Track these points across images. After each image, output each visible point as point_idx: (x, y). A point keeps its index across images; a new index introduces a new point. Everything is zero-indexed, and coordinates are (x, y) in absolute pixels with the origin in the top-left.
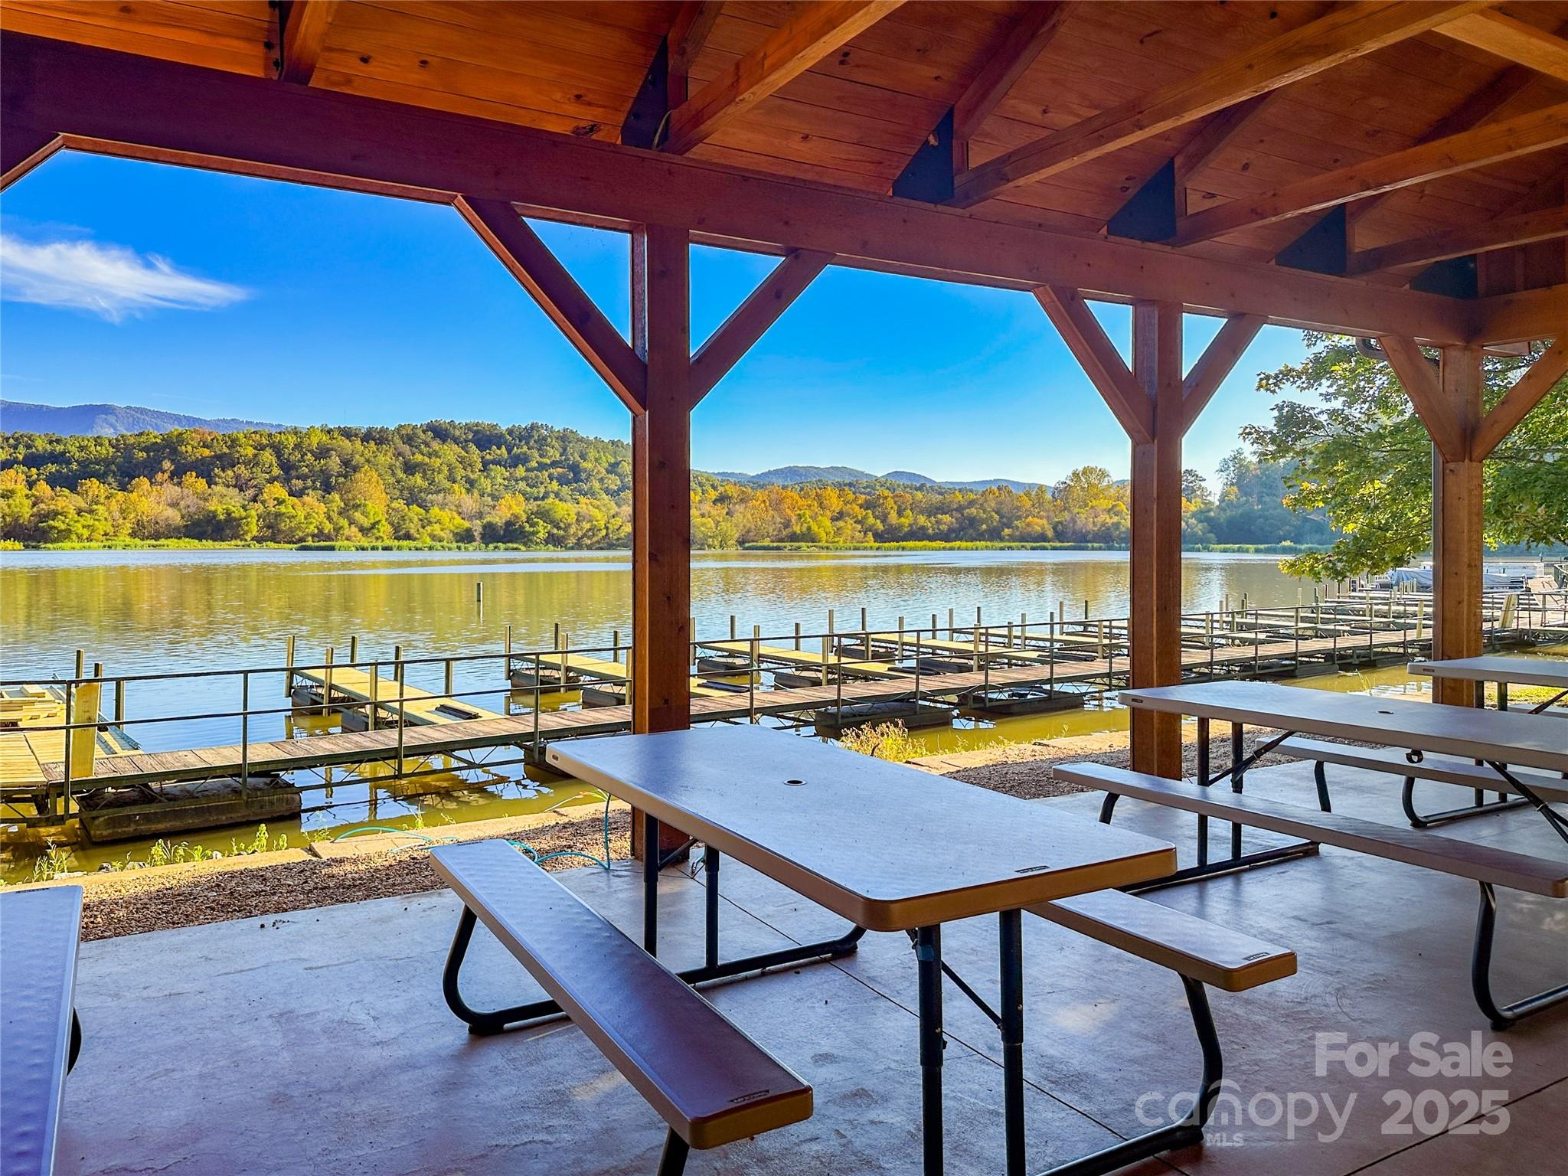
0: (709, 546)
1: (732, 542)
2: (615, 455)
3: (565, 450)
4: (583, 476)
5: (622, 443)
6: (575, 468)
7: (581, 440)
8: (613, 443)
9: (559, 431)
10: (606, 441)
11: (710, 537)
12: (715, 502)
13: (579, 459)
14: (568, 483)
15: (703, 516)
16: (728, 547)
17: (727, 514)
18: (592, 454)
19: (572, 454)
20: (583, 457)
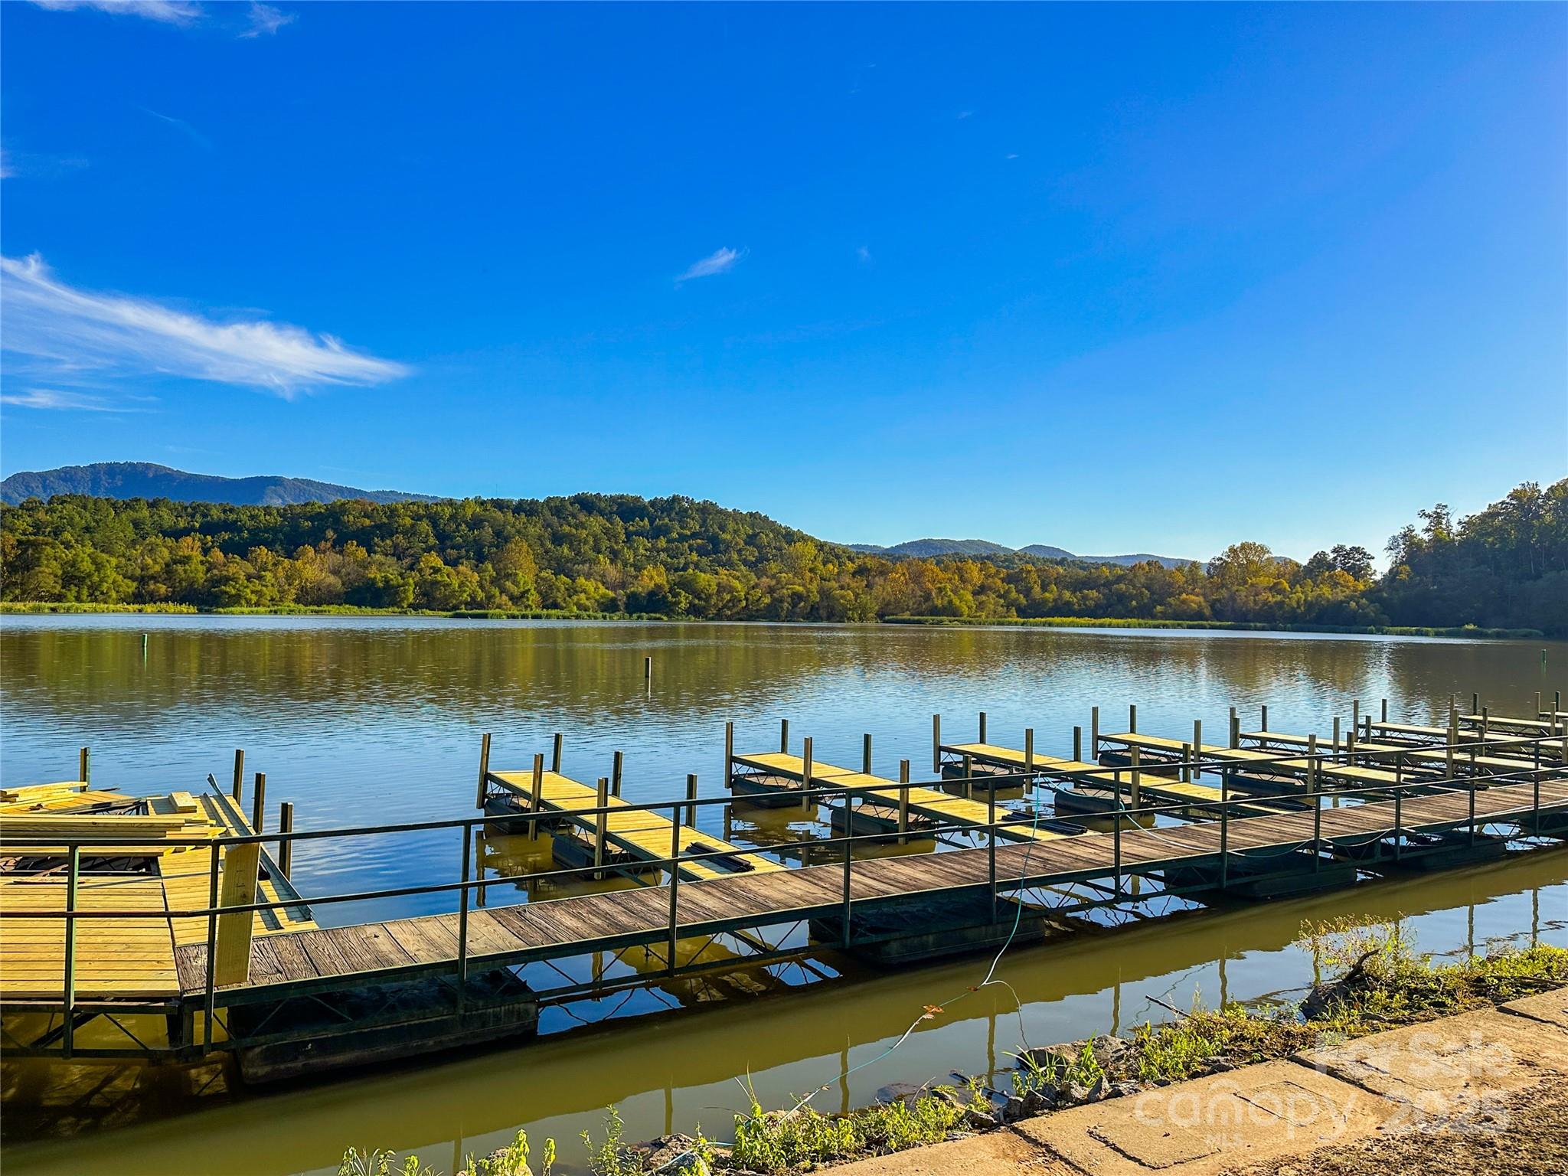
0: (849, 619)
1: (871, 615)
2: (752, 526)
3: (705, 521)
4: (722, 547)
5: (760, 515)
6: (714, 540)
7: (721, 511)
8: (751, 514)
9: (699, 503)
10: (745, 513)
11: (850, 610)
12: (854, 574)
13: (718, 530)
14: (707, 554)
15: (842, 588)
16: (867, 619)
17: (867, 586)
18: (731, 525)
19: (711, 526)
20: (722, 528)
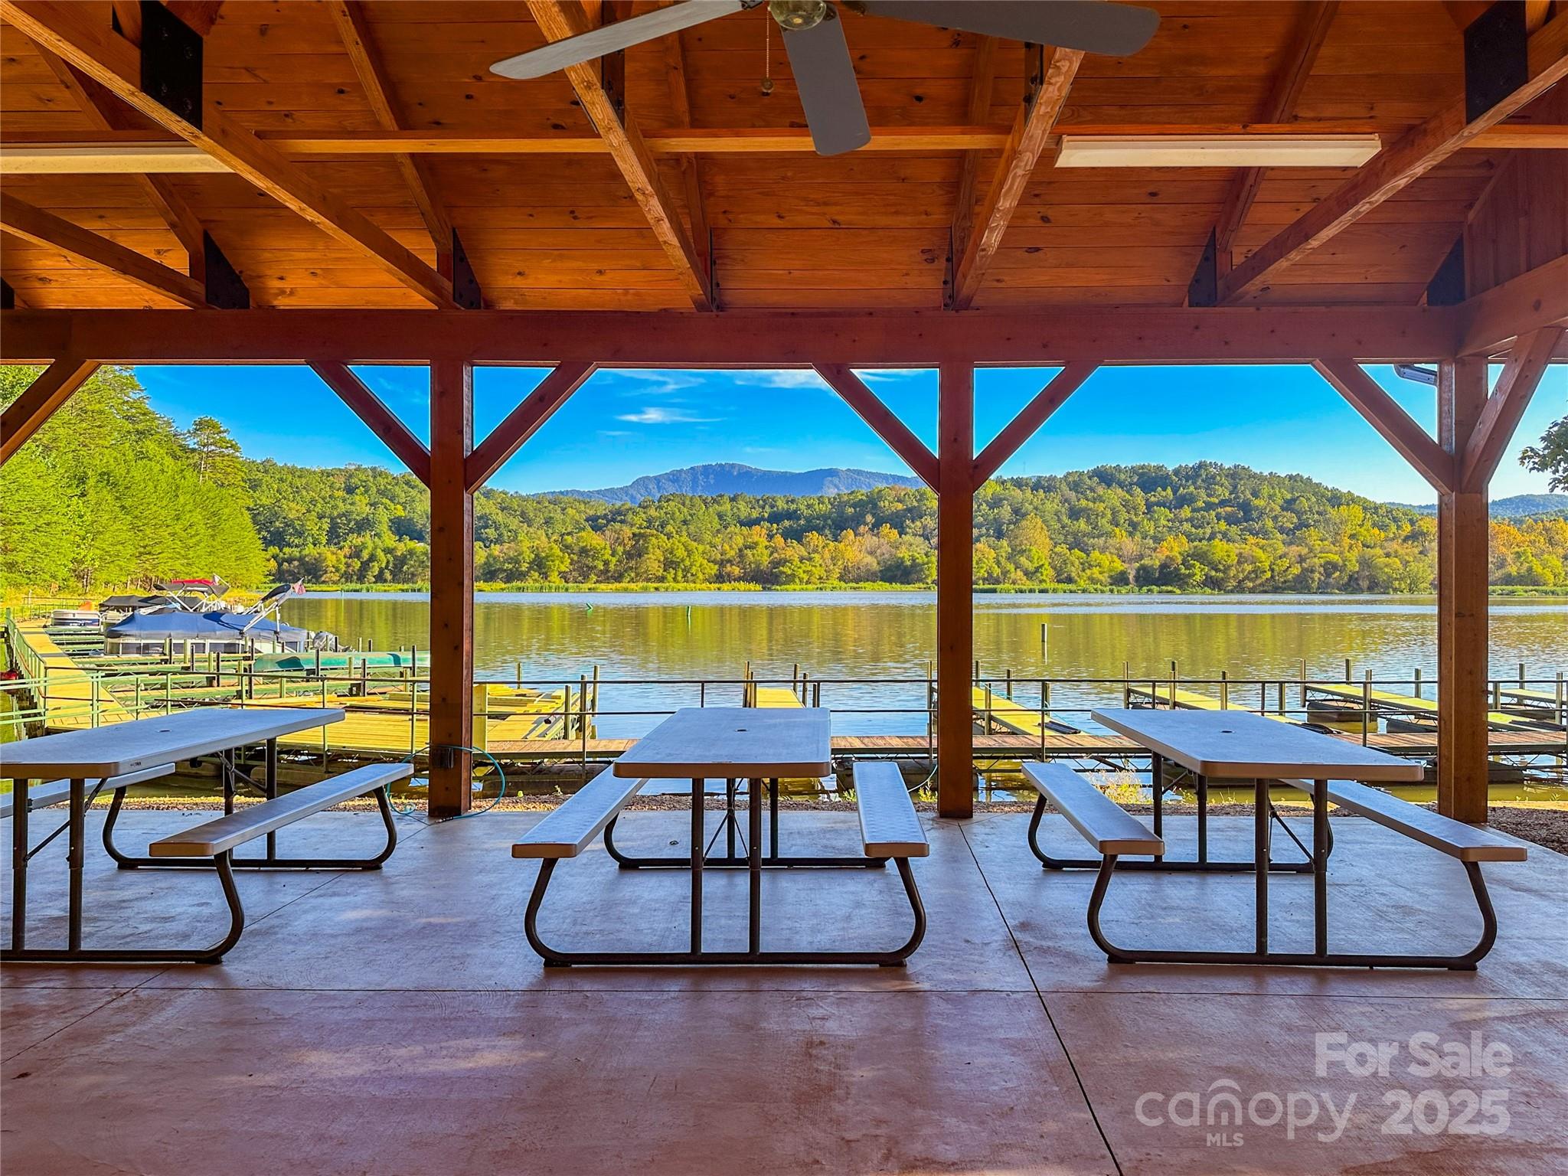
0: (1395, 590)
1: (1425, 585)
2: (1292, 490)
3: (1235, 487)
4: (1255, 514)
5: (1302, 477)
6: (1246, 507)
7: (1255, 476)
8: (1291, 477)
9: (1229, 469)
10: (1283, 475)
11: (1396, 579)
12: (1406, 539)
13: (1250, 496)
14: (1237, 522)
15: (1388, 555)
16: (1419, 590)
17: (1421, 553)
18: (1266, 490)
19: (1242, 492)
20: (1255, 494)
